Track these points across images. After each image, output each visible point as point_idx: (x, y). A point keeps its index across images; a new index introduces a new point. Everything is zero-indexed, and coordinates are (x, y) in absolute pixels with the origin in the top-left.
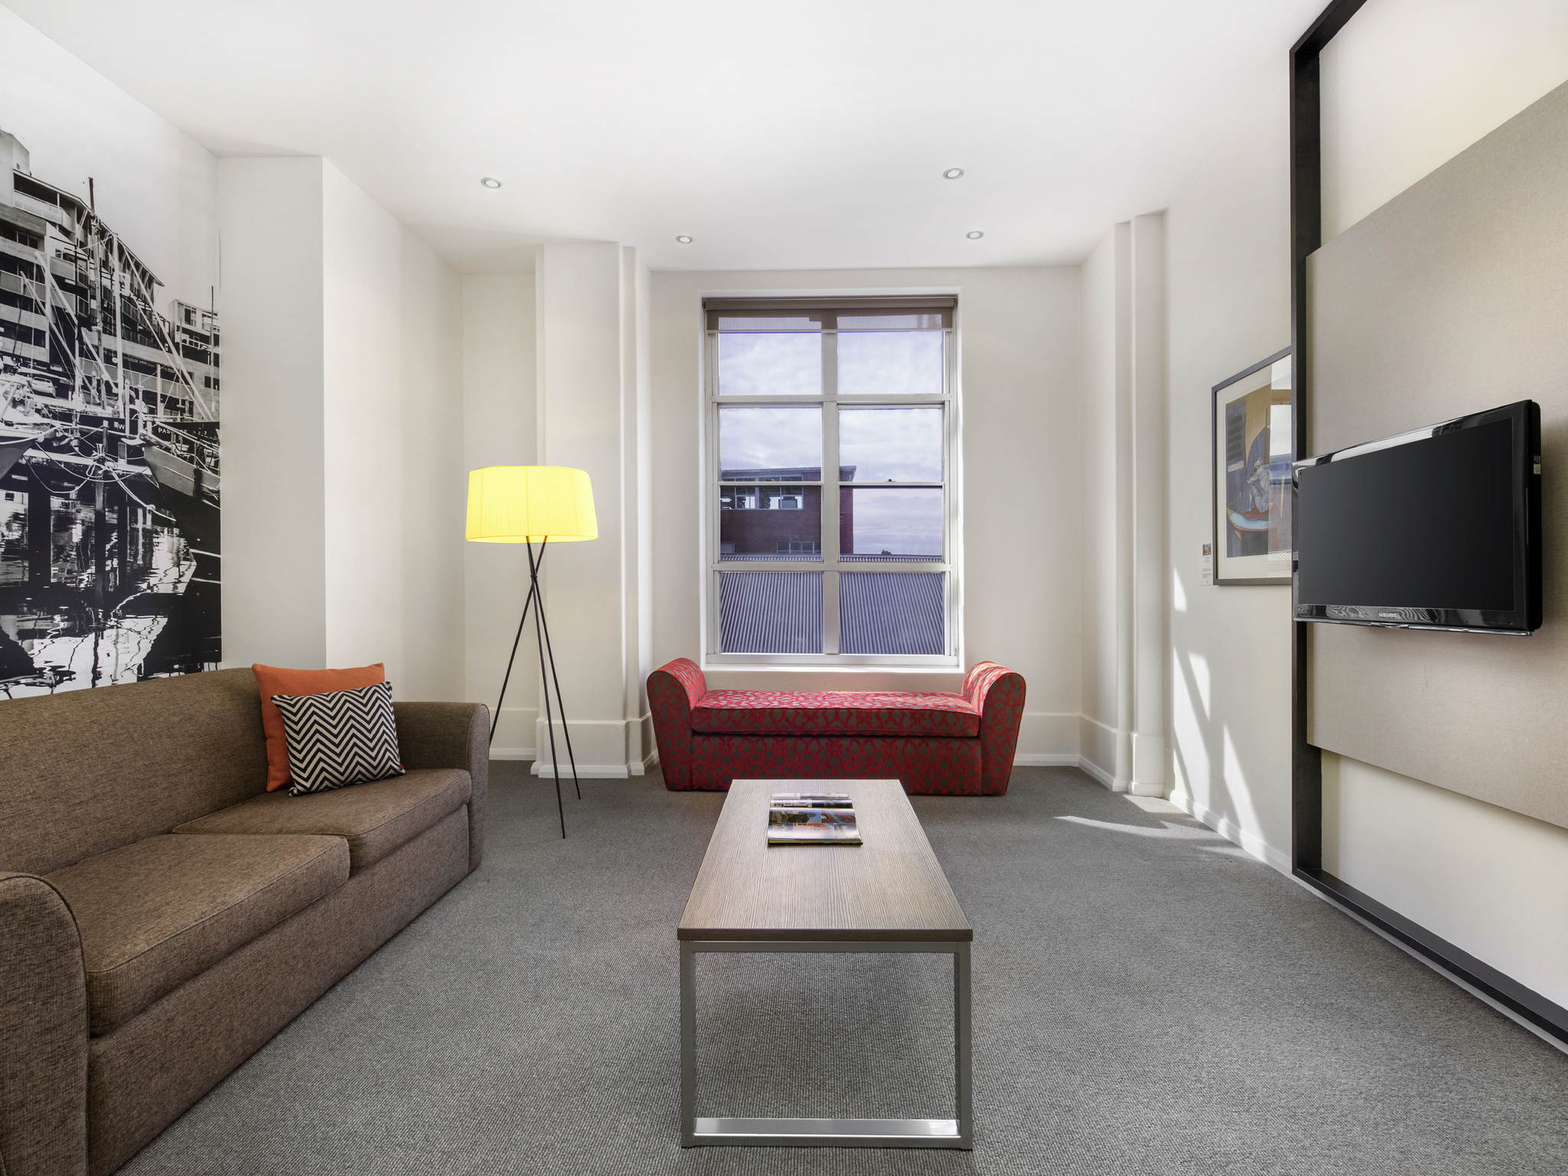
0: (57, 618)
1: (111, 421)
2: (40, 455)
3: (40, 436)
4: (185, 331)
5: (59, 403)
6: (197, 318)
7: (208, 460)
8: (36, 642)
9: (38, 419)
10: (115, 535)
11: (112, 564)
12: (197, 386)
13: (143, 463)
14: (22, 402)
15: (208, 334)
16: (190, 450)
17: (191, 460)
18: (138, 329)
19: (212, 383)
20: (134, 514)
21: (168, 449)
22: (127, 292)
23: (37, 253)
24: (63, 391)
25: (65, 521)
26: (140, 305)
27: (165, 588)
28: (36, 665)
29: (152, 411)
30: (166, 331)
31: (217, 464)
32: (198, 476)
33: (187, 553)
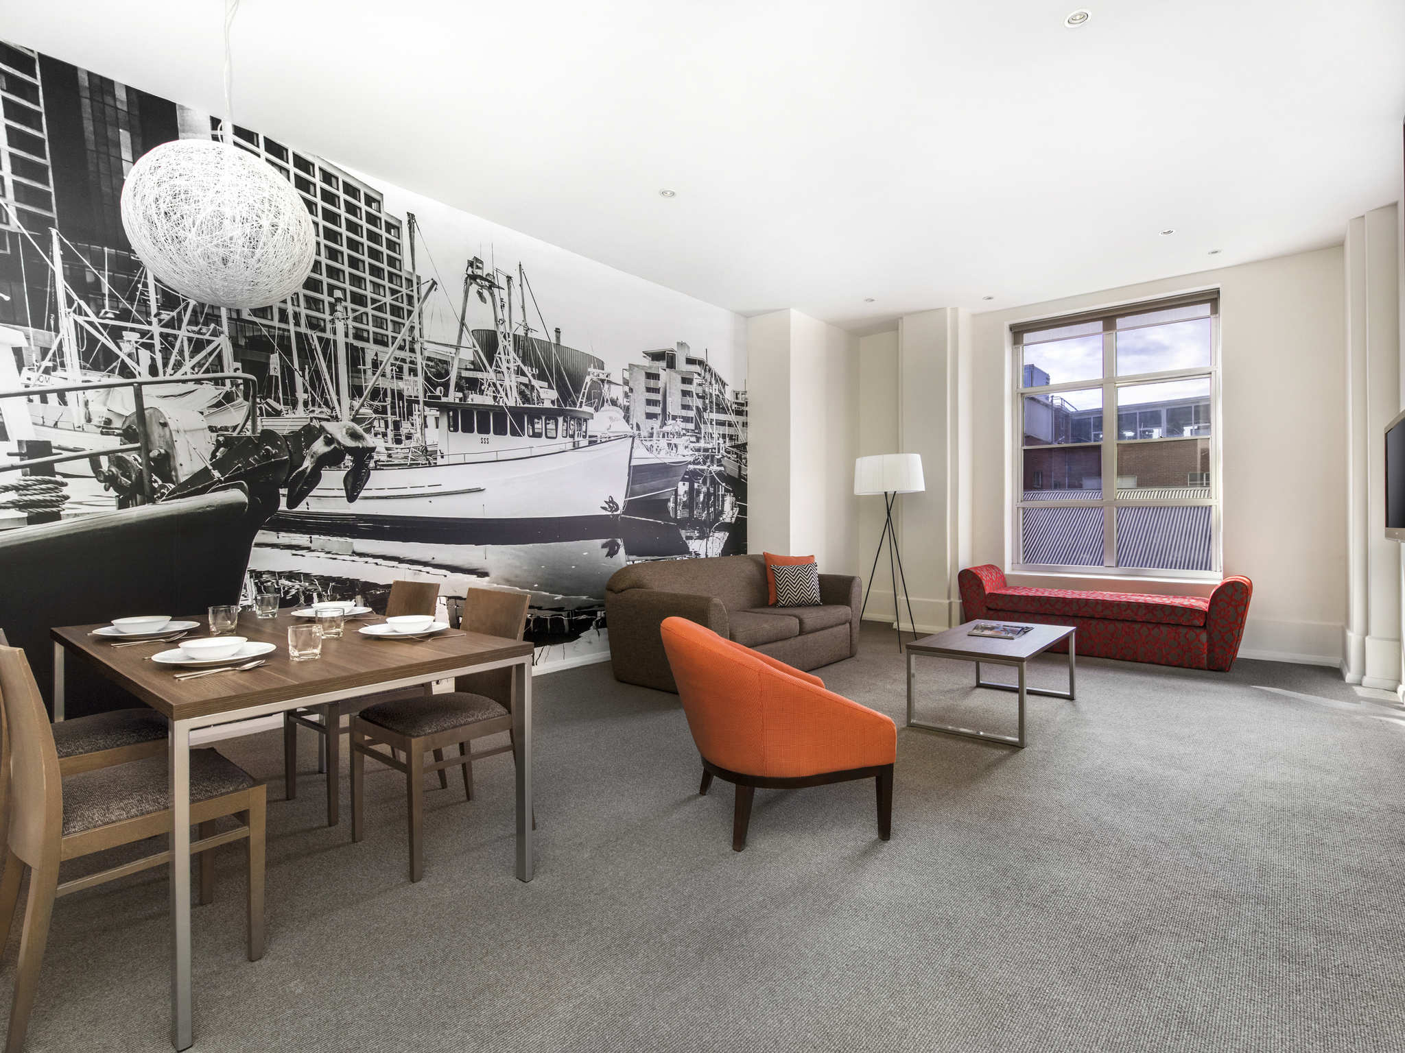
0: (696, 532)
1: (712, 449)
2: (691, 467)
3: (691, 459)
4: (736, 403)
5: (697, 445)
6: (740, 396)
7: (743, 460)
8: (690, 541)
9: (691, 452)
10: (712, 497)
11: (712, 509)
12: (739, 427)
13: (721, 465)
14: (687, 447)
15: (742, 402)
16: (737, 457)
17: (737, 462)
18: (721, 409)
19: (745, 424)
20: (719, 487)
21: (730, 458)
22: (717, 393)
23: (691, 386)
24: (698, 440)
25: (699, 492)
26: (721, 396)
27: (728, 520)
28: (691, 550)
29: (725, 442)
30: (729, 405)
31: (746, 461)
32: (740, 468)
33: (735, 504)
